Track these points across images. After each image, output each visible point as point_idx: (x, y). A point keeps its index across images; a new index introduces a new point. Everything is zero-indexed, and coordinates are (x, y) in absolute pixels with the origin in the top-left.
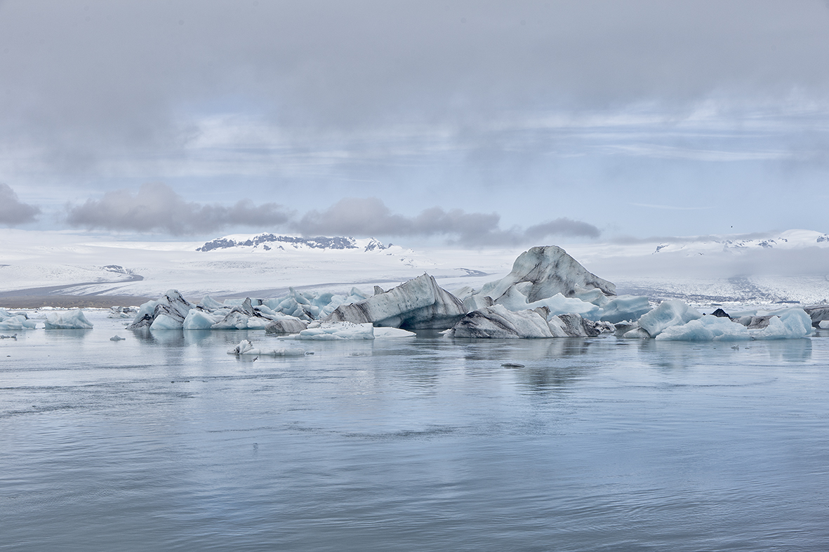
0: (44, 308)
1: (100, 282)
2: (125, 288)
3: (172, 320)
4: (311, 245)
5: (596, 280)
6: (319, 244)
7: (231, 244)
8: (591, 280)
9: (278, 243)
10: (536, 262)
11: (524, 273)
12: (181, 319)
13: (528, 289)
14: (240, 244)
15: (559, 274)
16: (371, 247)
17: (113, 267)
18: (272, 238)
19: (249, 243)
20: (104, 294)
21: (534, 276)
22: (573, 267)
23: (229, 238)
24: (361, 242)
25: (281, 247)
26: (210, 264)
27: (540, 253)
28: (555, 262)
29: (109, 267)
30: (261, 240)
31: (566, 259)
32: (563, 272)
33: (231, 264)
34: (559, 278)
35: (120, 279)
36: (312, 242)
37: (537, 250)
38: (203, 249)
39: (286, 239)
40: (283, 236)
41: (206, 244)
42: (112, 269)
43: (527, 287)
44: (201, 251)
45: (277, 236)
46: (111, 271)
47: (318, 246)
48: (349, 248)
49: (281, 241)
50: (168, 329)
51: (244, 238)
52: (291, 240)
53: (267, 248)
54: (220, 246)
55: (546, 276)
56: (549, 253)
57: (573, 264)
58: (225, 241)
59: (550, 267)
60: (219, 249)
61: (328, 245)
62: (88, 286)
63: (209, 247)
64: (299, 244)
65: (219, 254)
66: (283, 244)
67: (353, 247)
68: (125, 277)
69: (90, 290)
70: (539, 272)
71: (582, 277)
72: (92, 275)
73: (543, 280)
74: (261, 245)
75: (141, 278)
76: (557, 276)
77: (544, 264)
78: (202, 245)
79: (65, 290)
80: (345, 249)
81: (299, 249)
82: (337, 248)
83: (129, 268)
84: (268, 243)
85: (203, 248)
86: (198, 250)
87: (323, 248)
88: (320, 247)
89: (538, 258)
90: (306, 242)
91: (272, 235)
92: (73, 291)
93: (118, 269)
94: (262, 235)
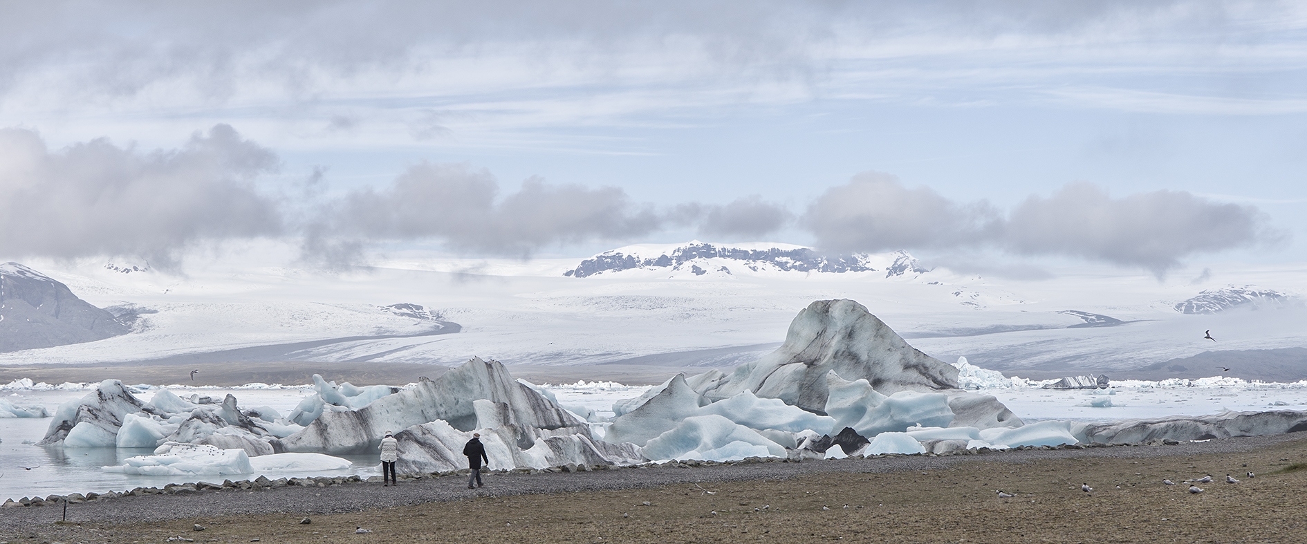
0: (251, 386)
1: (380, 335)
2: (425, 348)
3: (101, 431)
4: (783, 266)
5: (922, 360)
6: (798, 263)
7: (631, 263)
8: (914, 361)
9: (718, 262)
10: (817, 328)
11: (800, 347)
12: (112, 428)
13: (798, 377)
14: (648, 263)
15: (854, 349)
16: (897, 269)
17: (406, 306)
18: (707, 252)
19: (663, 261)
20: (387, 358)
21: (812, 353)
22: (882, 336)
23: (626, 251)
24: (880, 261)
25: (724, 268)
26: (589, 300)
27: (822, 311)
28: (846, 328)
29: (399, 307)
30: (687, 254)
31: (868, 323)
32: (862, 346)
33: (626, 302)
34: (854, 357)
35: (418, 329)
36: (784, 259)
37: (819, 307)
38: (578, 273)
39: (735, 254)
40: (729, 247)
41: (584, 263)
42: (404, 310)
43: (796, 372)
44: (573, 276)
45: (718, 246)
46: (402, 314)
47: (795, 267)
48: (855, 270)
49: (724, 256)
50: (93, 447)
51: (655, 252)
52: (744, 255)
53: (698, 271)
54: (610, 266)
55: (830, 352)
56: (836, 312)
57: (881, 332)
58: (619, 256)
59: (838, 338)
60: (608, 273)
61: (815, 265)
62: (358, 342)
63: (588, 268)
64: (759, 264)
65: (608, 282)
66: (729, 262)
67: (863, 269)
68: (427, 325)
69: (359, 352)
70: (822, 346)
71: (897, 356)
72: (364, 323)
73: (826, 360)
74: (687, 265)
75: (455, 328)
76: (850, 354)
77: (830, 331)
78: (575, 265)
79: (315, 350)
80: (849, 274)
81: (760, 273)
82: (833, 271)
83: (435, 309)
84: (700, 262)
85: (578, 270)
86: (568, 274)
87: (806, 270)
88: (801, 269)
89: (821, 321)
90: (772, 260)
91: (708, 247)
92: (329, 352)
93: (415, 311)
94: (688, 246)
